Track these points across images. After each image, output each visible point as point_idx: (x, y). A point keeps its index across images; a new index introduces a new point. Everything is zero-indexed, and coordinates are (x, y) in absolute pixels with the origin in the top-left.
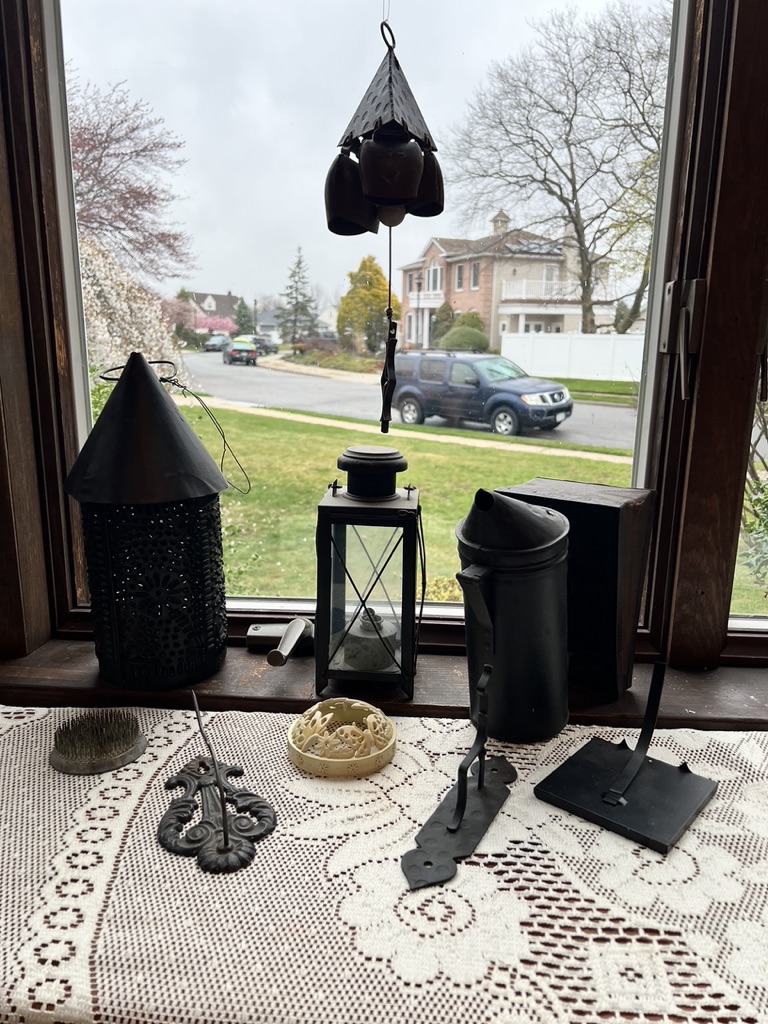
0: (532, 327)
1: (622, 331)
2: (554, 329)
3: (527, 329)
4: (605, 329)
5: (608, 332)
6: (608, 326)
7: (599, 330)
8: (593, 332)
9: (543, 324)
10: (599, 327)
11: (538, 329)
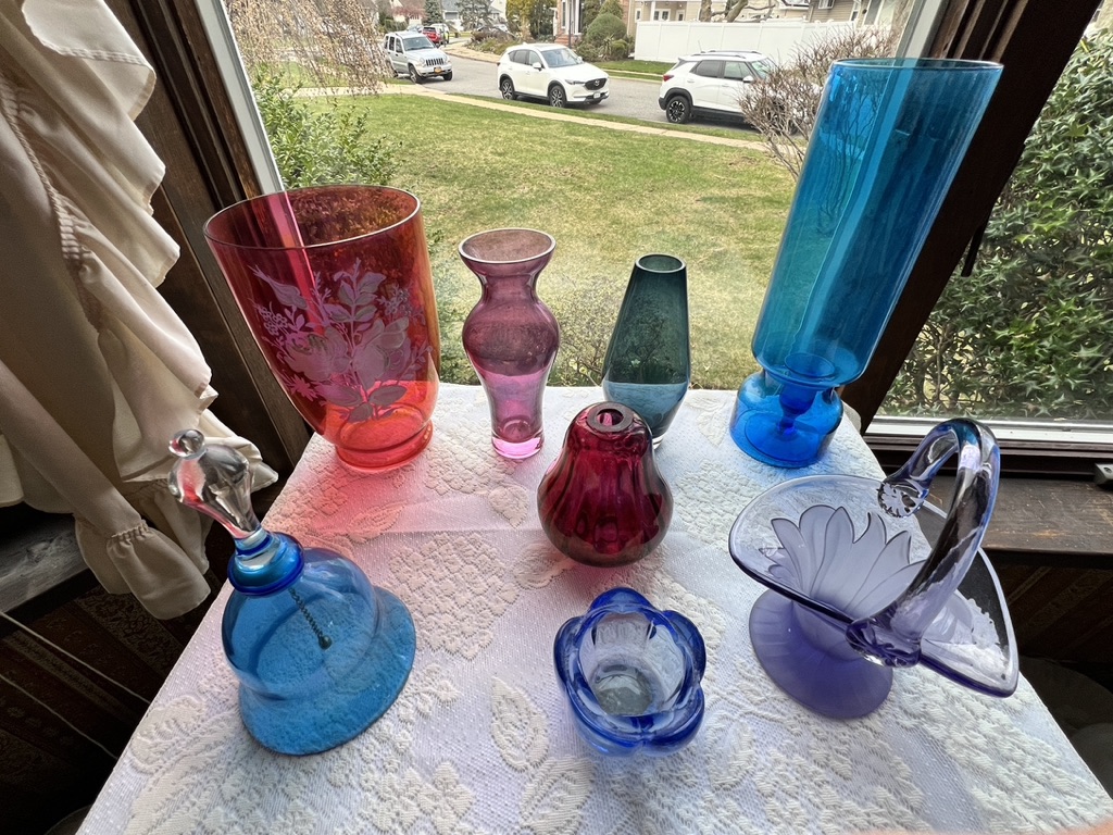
0: (660, 15)
1: (732, 20)
2: (678, 17)
3: (656, 18)
4: (717, 17)
5: (720, 21)
6: (720, 13)
7: (712, 18)
8: (708, 20)
9: (669, 10)
10: (714, 15)
11: (665, 15)
